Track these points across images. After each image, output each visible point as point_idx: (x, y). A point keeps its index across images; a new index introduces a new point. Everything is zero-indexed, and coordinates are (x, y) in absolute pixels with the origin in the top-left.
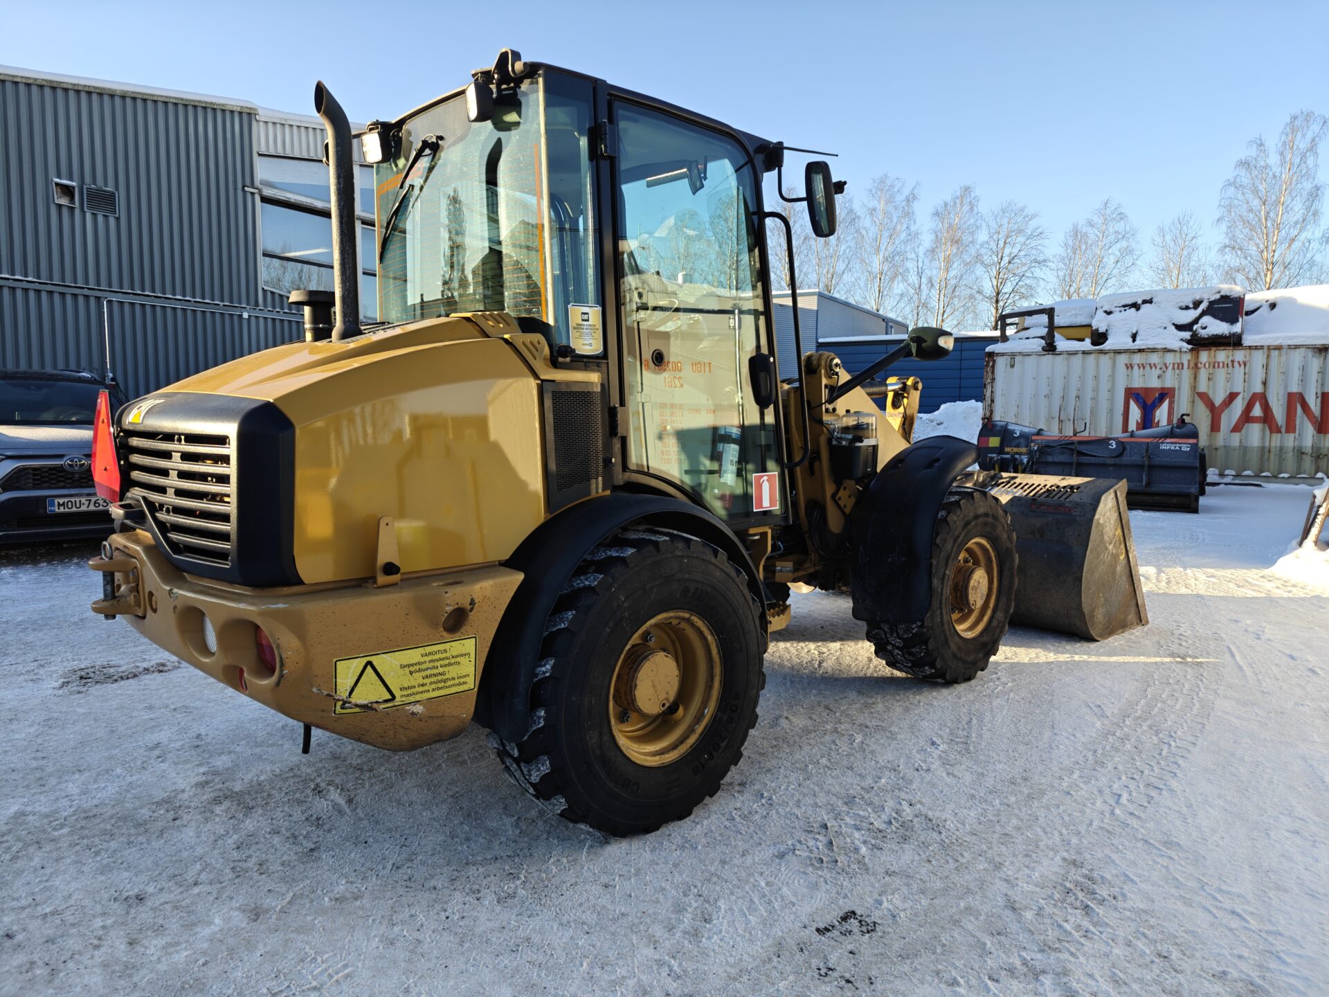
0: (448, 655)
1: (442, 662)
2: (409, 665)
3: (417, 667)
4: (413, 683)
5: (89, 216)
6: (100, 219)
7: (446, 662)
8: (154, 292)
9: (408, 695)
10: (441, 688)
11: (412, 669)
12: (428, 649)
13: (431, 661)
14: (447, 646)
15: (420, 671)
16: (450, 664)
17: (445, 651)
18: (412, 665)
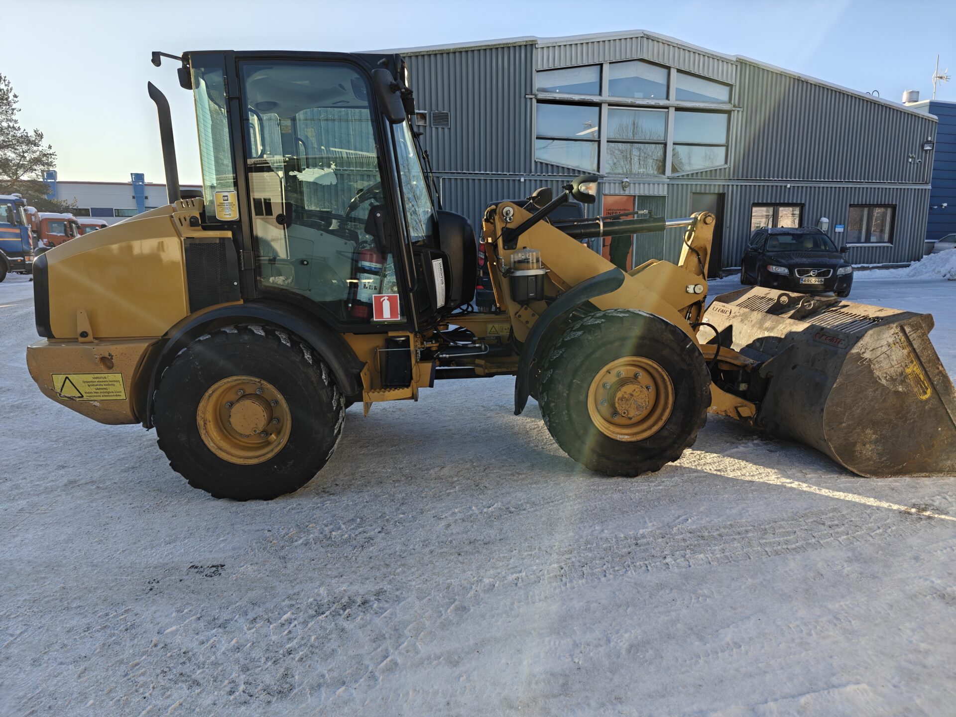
0: (107, 380)
1: (105, 383)
2: (87, 382)
3: (92, 383)
4: (91, 391)
5: (434, 129)
6: (440, 130)
7: (107, 383)
8: (468, 170)
9: (90, 396)
10: (106, 396)
11: (90, 384)
12: (96, 376)
13: (98, 382)
14: (106, 375)
15: (93, 385)
16: (109, 385)
17: (105, 378)
18: (89, 382)
